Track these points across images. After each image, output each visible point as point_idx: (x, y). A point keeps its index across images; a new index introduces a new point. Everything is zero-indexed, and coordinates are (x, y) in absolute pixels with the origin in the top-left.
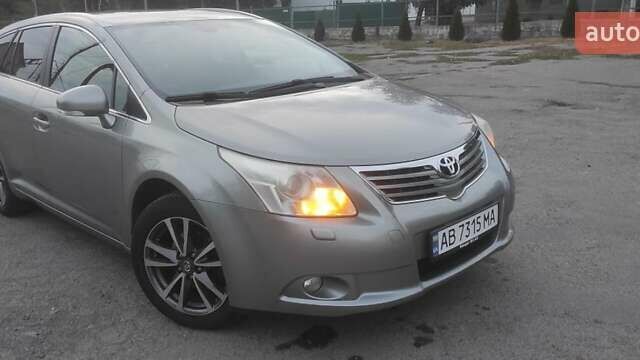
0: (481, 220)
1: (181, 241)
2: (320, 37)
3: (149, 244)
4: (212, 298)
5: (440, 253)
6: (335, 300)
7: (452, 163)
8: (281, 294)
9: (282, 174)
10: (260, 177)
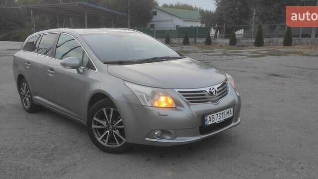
0: (225, 113)
1: (109, 118)
2: (168, 42)
3: (95, 118)
4: (120, 140)
5: (208, 124)
6: (167, 140)
7: (214, 90)
8: (146, 138)
9: (148, 91)
10: (139, 92)
